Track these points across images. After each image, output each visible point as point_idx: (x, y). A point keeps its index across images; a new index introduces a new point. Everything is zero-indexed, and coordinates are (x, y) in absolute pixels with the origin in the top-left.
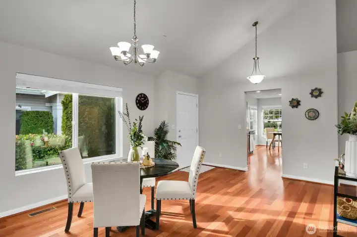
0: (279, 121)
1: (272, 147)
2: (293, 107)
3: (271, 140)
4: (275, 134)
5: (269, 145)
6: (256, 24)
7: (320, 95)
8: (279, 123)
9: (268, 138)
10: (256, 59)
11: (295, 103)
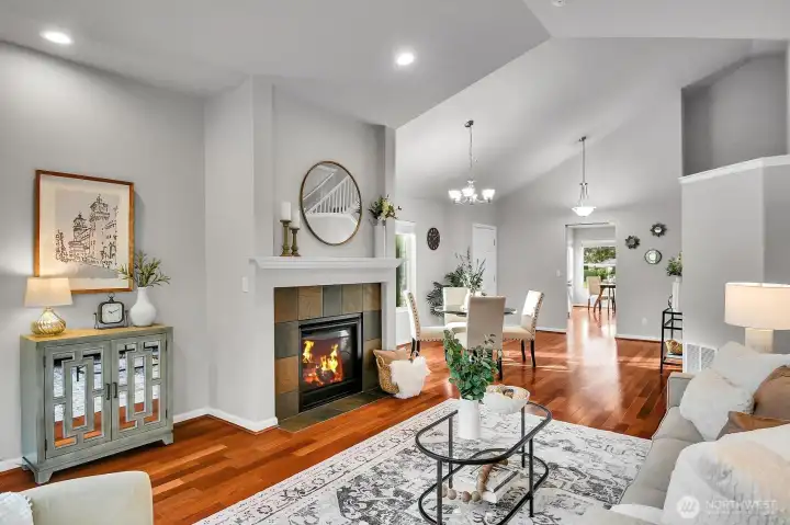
0: (608, 265)
1: (597, 310)
2: (630, 247)
3: (596, 297)
4: (603, 287)
5: (592, 305)
6: (584, 139)
7: (662, 233)
8: (610, 269)
9: (592, 293)
10: (584, 185)
11: (633, 243)
